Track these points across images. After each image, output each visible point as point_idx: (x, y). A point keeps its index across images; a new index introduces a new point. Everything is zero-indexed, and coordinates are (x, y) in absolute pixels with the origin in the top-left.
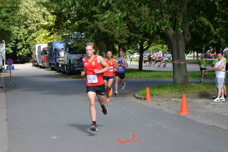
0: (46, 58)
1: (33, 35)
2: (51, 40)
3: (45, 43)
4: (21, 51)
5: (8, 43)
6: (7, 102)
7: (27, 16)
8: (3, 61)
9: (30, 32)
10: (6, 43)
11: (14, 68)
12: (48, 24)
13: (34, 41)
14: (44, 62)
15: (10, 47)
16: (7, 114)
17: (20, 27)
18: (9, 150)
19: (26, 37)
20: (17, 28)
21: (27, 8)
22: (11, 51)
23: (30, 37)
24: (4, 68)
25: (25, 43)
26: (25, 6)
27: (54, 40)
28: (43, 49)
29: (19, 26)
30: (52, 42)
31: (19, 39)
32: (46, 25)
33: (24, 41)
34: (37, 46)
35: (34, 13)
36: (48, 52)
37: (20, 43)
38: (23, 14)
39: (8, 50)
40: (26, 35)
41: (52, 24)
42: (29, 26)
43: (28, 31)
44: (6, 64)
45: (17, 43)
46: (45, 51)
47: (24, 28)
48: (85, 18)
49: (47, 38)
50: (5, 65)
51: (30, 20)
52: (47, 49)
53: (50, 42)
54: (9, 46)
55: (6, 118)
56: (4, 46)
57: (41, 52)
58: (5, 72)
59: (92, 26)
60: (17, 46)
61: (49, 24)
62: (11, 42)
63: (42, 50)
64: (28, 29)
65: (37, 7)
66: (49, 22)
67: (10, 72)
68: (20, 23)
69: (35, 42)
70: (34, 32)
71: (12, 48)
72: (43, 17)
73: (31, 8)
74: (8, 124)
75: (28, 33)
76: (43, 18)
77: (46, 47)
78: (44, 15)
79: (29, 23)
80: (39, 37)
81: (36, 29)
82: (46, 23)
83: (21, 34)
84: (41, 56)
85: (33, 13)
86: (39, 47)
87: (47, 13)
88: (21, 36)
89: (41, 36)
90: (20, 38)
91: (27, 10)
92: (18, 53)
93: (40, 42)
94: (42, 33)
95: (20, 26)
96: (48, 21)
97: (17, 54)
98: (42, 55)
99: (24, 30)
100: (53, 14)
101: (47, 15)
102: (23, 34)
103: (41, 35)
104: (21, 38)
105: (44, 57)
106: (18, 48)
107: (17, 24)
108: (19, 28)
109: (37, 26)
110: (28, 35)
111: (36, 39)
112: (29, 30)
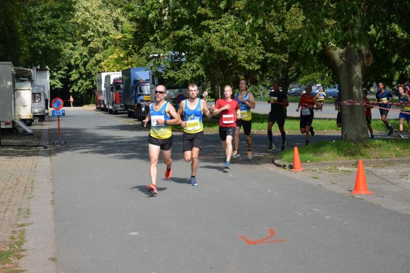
0: (120, 96)
1: (98, 56)
2: (127, 65)
3: (118, 71)
4: (76, 85)
5: (54, 71)
6: (53, 172)
7: (88, 23)
8: (46, 101)
9: (92, 52)
10: (50, 72)
11: (64, 114)
12: (122, 38)
13: (99, 67)
14: (116, 103)
15: (59, 78)
16: (52, 193)
17: (76, 43)
18: (55, 254)
19: (86, 59)
20: (71, 45)
21: (86, 9)
22: (59, 85)
23: (93, 61)
24: (48, 114)
25: (84, 71)
26: (84, 7)
27: (133, 65)
28: (114, 80)
29: (73, 41)
30: (129, 69)
31: (73, 63)
32: (119, 39)
33: (83, 68)
34: (104, 75)
35: (100, 19)
36: (122, 86)
37: (74, 71)
38: (79, 21)
39: (55, 83)
40: (85, 56)
41: (129, 36)
42: (90, 41)
43: (89, 50)
44: (51, 107)
45: (70, 70)
46: (118, 85)
47: (82, 45)
48: (187, 26)
49: (122, 62)
50: (49, 108)
51: (93, 31)
52: (121, 81)
53: (126, 68)
54: (56, 76)
55: (51, 199)
56: (48, 76)
57: (111, 85)
58: (49, 121)
59: (198, 41)
60: (70, 76)
61: (125, 37)
62: (60, 69)
63: (112, 82)
64: (89, 46)
65: (103, 8)
66: (125, 34)
67: (59, 120)
68: (76, 36)
69: (101, 68)
70: (98, 52)
71: (61, 80)
72: (114, 26)
73: (94, 10)
74: (54, 209)
75: (88, 53)
76: (115, 28)
77: (120, 78)
78: (116, 22)
79: (90, 37)
80: (108, 60)
81: (102, 47)
82: (120, 36)
83: (76, 54)
84: (110, 94)
85: (98, 19)
86: (108, 77)
87: (122, 19)
88: (76, 59)
89: (111, 59)
90: (75, 62)
91: (87, 13)
92: (71, 87)
93: (110, 69)
94: (112, 54)
95: (76, 41)
96: (122, 32)
97: (69, 89)
98: (112, 90)
99: (82, 48)
100: (131, 20)
101: (122, 23)
102: (81, 55)
103: (110, 57)
104: (78, 62)
105: (115, 94)
106: (72, 79)
107: (71, 39)
108: (73, 44)
109: (105, 42)
110: (88, 57)
111: (102, 63)
112: (90, 48)
